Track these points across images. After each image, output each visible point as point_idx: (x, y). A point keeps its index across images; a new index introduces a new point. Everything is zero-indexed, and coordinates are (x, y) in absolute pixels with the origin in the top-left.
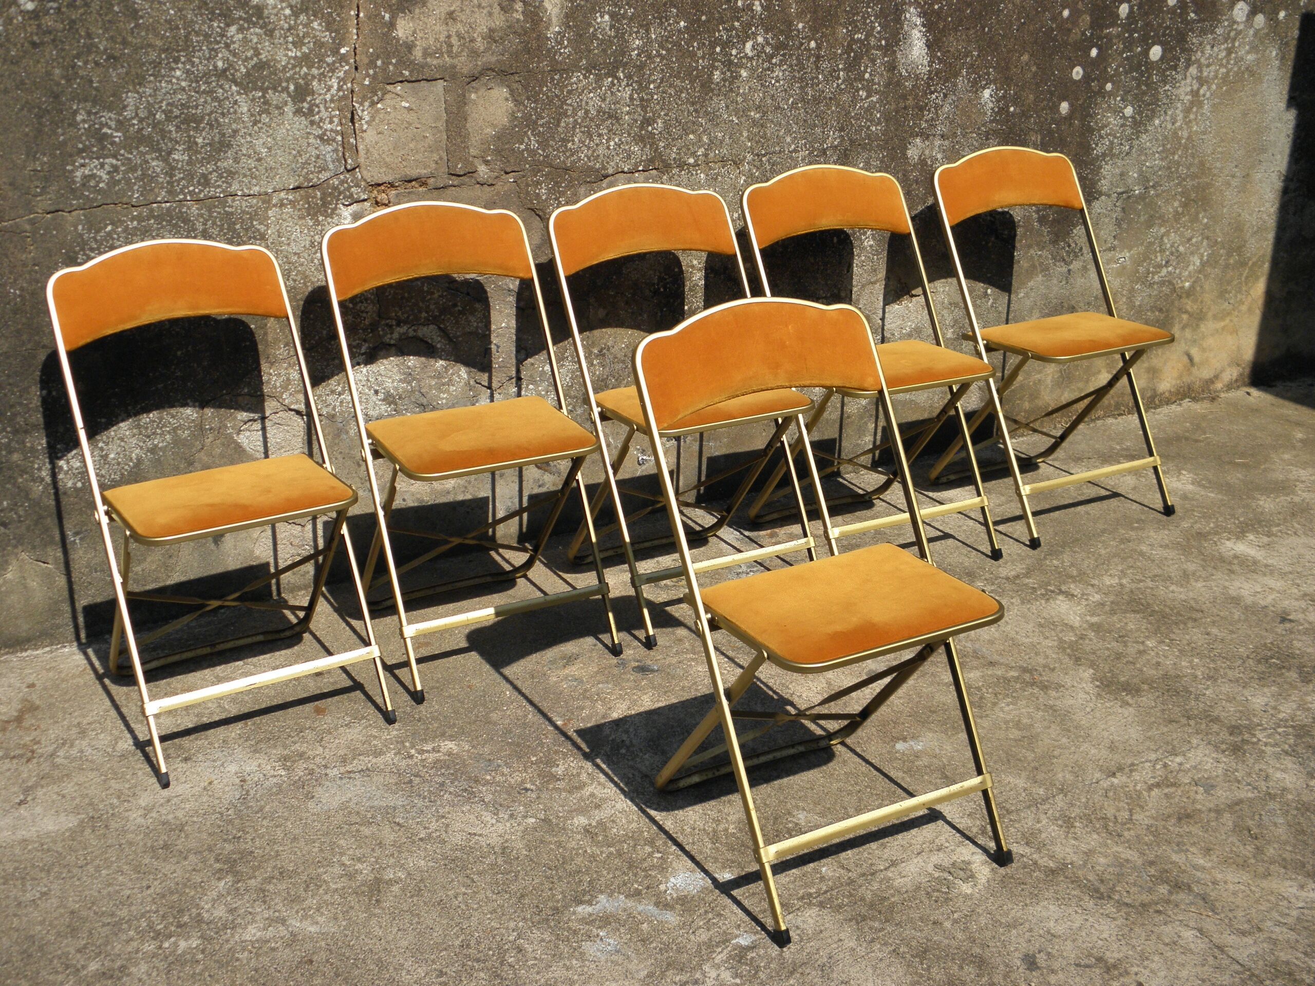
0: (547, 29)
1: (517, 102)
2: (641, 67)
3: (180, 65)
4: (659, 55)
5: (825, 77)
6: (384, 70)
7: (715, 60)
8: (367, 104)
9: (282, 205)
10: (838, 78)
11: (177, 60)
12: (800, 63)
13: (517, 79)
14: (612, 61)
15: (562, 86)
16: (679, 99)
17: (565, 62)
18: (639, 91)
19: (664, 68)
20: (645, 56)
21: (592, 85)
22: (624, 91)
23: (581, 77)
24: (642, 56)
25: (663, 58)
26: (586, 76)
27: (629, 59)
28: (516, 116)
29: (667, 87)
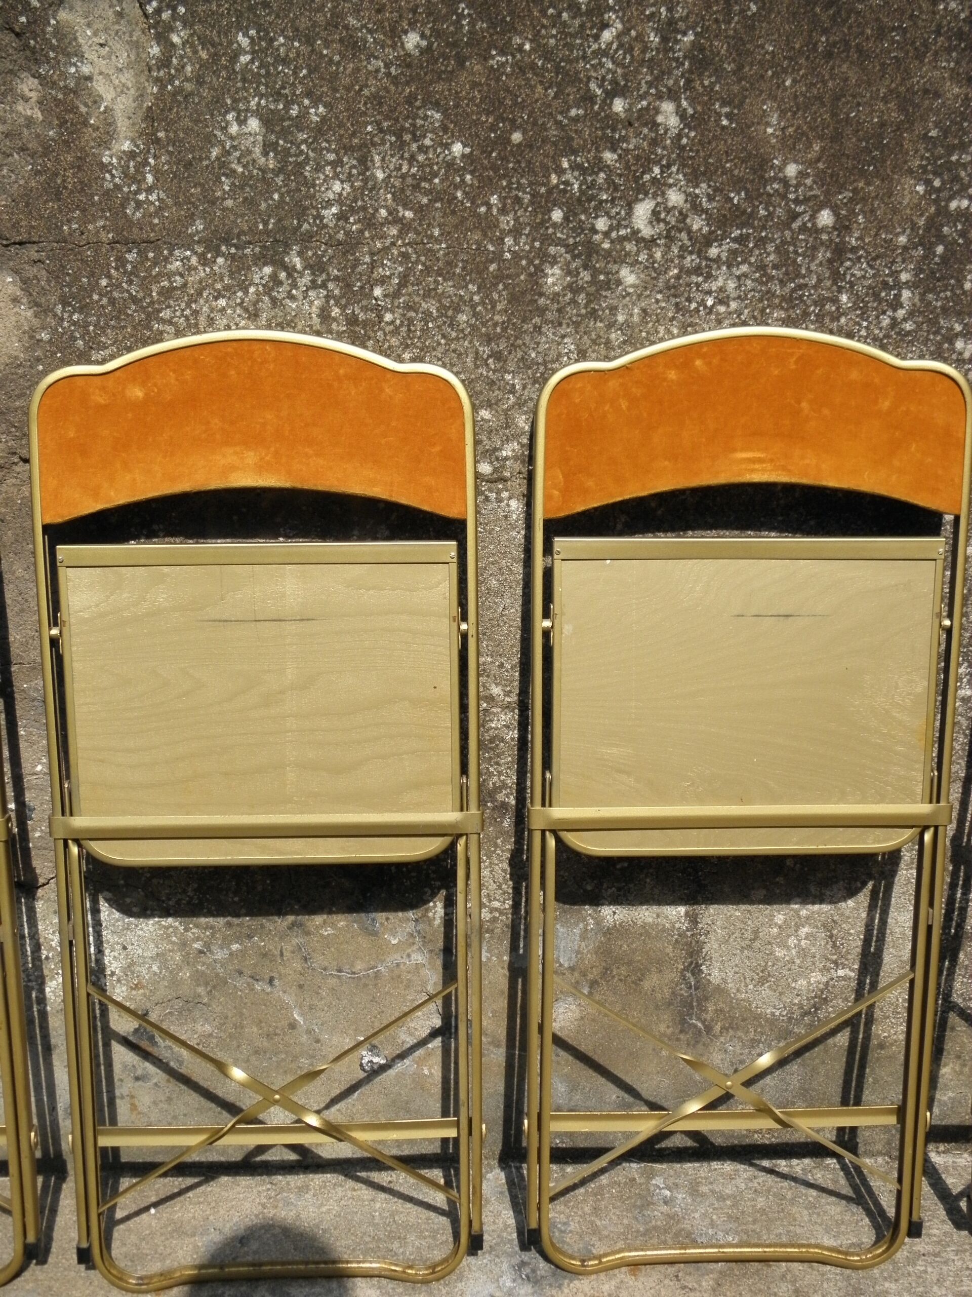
0: (105, 142)
1: (42, 309)
2: (350, 245)
4: (397, 221)
5: (857, 299)
7: (548, 240)
10: (896, 304)
12: (786, 261)
13: (35, 256)
14: (271, 226)
15: (145, 278)
16: (451, 325)
17: (151, 223)
18: (343, 301)
19: (410, 250)
20: (359, 221)
21: (222, 280)
22: (305, 298)
23: (194, 260)
24: (351, 220)
25: (405, 227)
26: (206, 259)
27: (317, 226)
28: (38, 337)
29: (418, 295)
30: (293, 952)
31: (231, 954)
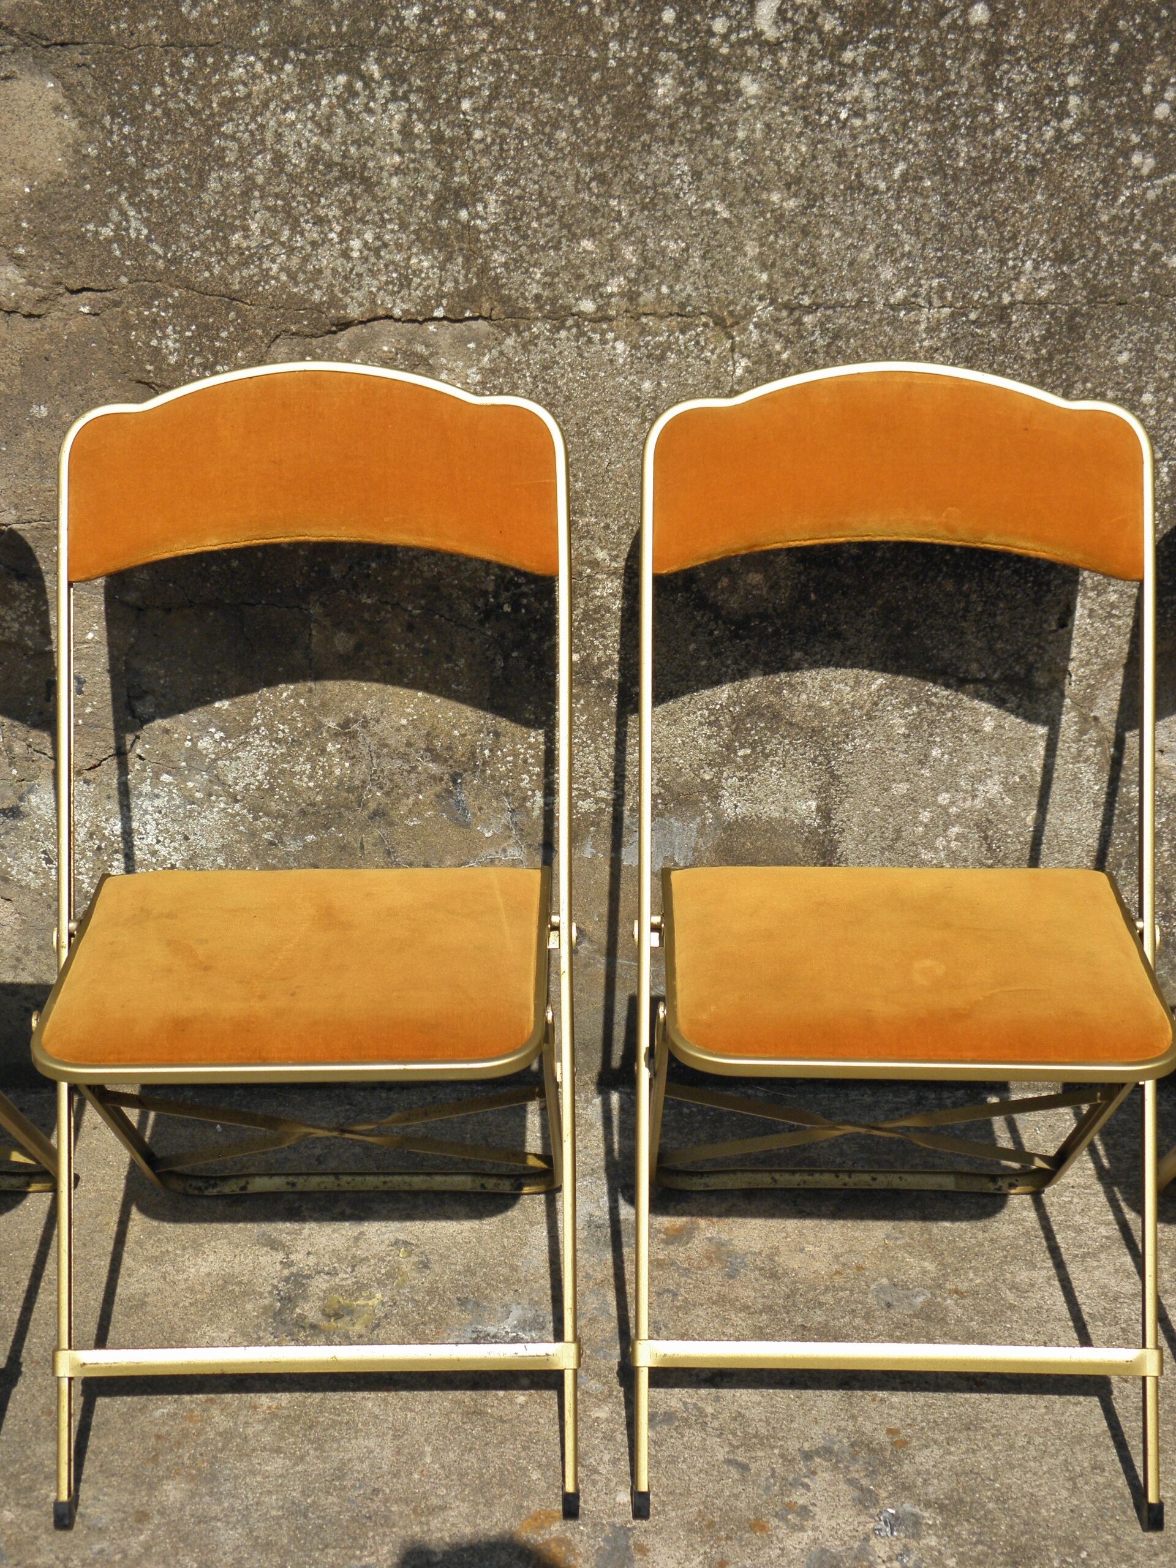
1: (88, 121)
2: (434, 51)
4: (485, 22)
5: (1015, 109)
7: (658, 45)
10: (1061, 113)
12: (932, 64)
13: (79, 59)
14: (345, 29)
15: (204, 87)
16: (549, 144)
17: (209, 24)
18: (427, 116)
19: (502, 57)
20: (444, 23)
21: (290, 90)
22: (384, 111)
23: (259, 67)
24: (436, 22)
25: (497, 31)
26: (272, 65)
27: (397, 28)
28: (84, 152)
29: (512, 109)
30: (375, 845)
31: (305, 846)
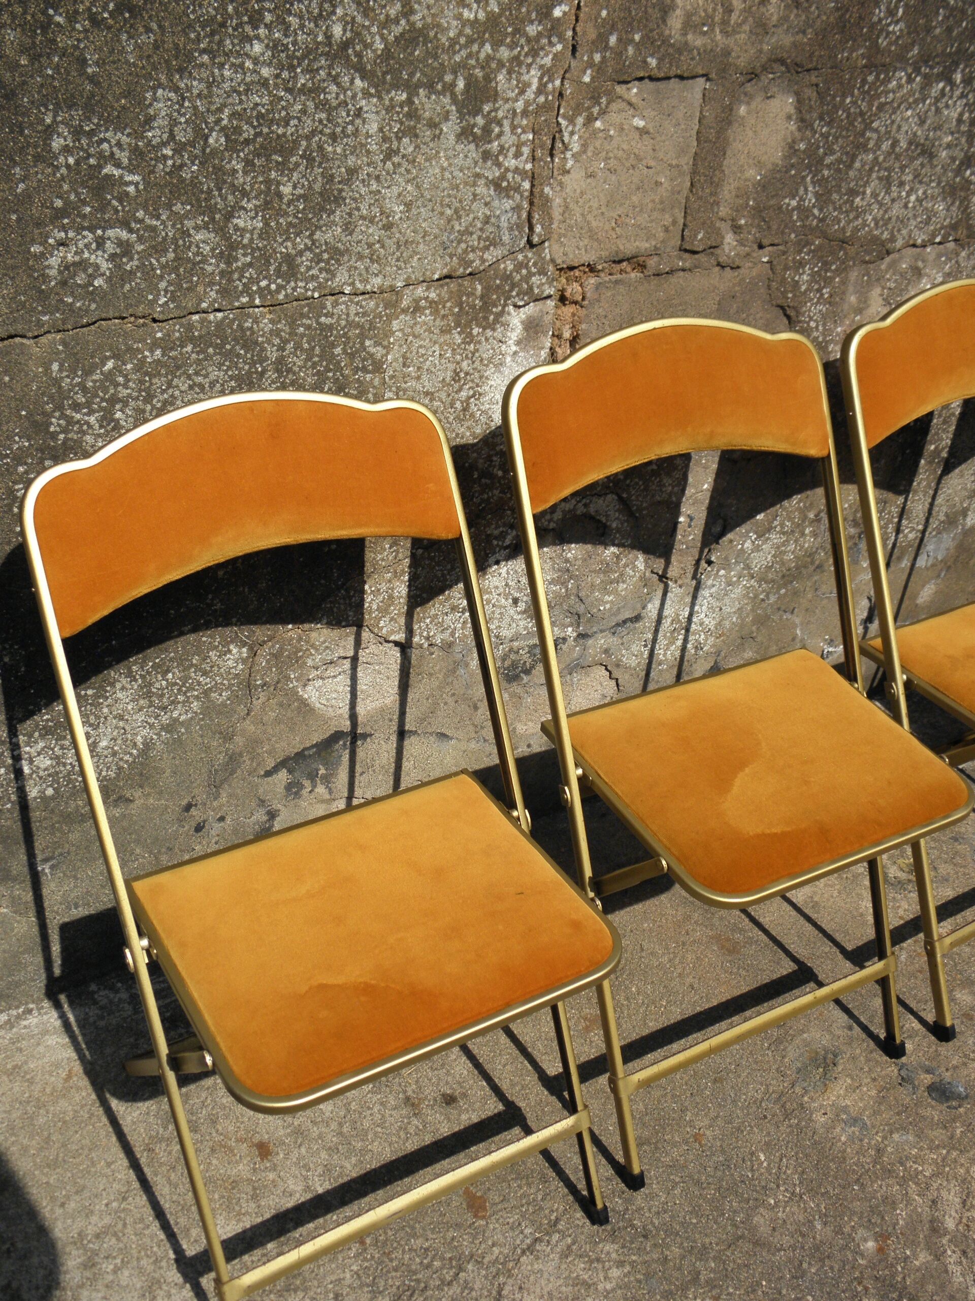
3: (262, 31)
6: (619, 54)
8: (580, 120)
9: (417, 309)
11: (255, 22)
13: (814, 79)
14: (954, 49)
15: (873, 96)
17: (890, 50)
21: (914, 94)
22: (954, 106)
23: (904, 80)
26: (911, 78)
28: (796, 147)
